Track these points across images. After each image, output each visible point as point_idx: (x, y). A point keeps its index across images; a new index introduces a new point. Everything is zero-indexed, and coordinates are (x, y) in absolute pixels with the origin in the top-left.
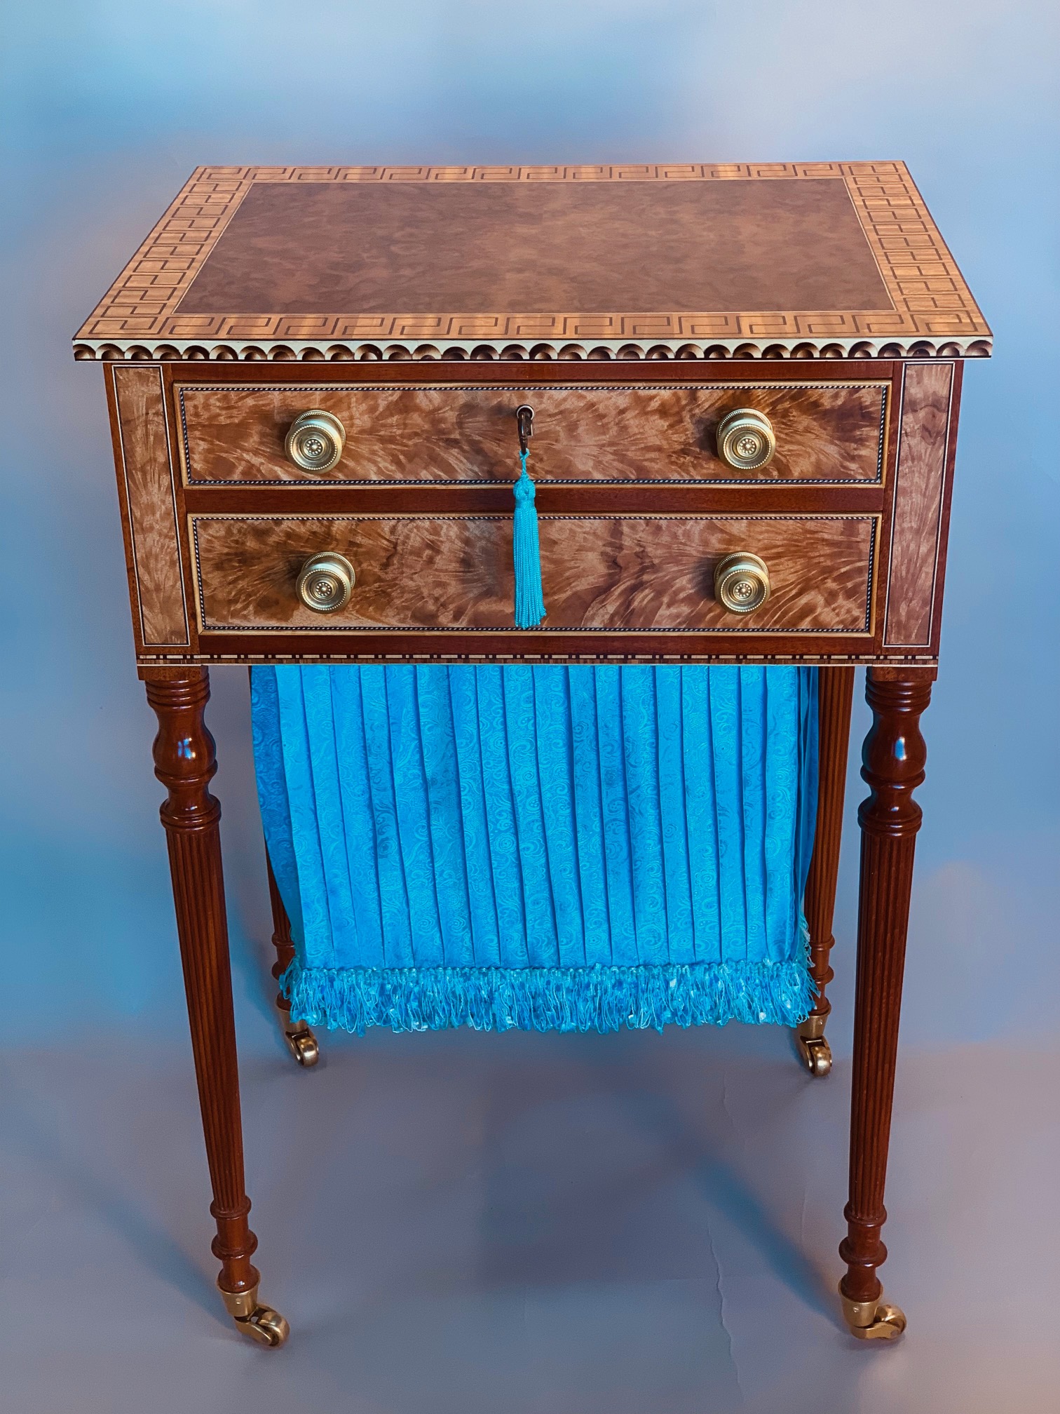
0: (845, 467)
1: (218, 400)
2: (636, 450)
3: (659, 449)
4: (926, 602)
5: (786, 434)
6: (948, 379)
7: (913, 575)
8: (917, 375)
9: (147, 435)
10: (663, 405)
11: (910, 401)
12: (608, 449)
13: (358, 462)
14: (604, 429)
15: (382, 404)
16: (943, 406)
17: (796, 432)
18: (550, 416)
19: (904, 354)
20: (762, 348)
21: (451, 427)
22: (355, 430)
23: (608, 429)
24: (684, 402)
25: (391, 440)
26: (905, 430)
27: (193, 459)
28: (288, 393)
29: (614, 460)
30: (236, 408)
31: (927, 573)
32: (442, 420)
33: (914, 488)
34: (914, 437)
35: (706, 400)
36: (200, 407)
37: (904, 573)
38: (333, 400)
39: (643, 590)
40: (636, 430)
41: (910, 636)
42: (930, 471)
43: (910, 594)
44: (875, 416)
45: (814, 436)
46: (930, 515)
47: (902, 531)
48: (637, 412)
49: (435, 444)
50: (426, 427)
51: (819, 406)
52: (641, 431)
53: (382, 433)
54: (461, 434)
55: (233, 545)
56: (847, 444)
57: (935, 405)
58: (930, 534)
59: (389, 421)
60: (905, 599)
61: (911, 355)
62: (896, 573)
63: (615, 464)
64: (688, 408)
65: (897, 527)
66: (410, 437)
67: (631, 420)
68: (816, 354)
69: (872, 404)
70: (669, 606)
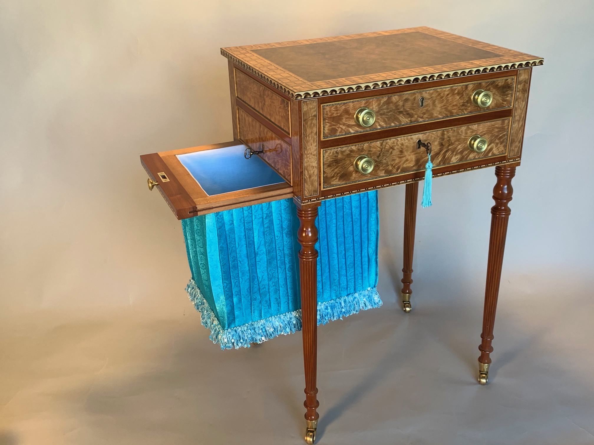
0: (503, 104)
1: (334, 108)
2: (450, 107)
3: (456, 105)
4: (519, 142)
6: (529, 73)
7: (517, 134)
8: (521, 73)
9: (311, 124)
10: (458, 91)
11: (520, 81)
12: (443, 107)
15: (382, 102)
16: (527, 82)
19: (522, 66)
20: (489, 69)
21: (401, 107)
23: (444, 101)
24: (464, 90)
25: (384, 114)
26: (518, 90)
27: (325, 130)
28: (356, 102)
30: (339, 110)
31: (520, 133)
32: (398, 105)
33: (519, 107)
34: (520, 92)
35: (470, 88)
36: (328, 111)
37: (515, 134)
38: (368, 103)
39: (449, 152)
41: (515, 153)
42: (523, 102)
43: (516, 140)
44: (511, 87)
46: (522, 115)
48: (451, 94)
49: (396, 113)
50: (394, 108)
51: (498, 86)
52: (452, 100)
54: (403, 109)
55: (334, 157)
56: (504, 96)
57: (525, 82)
58: (522, 121)
59: (384, 108)
60: (514, 142)
61: (524, 66)
62: (513, 134)
63: (445, 112)
65: (514, 120)
66: (389, 112)
67: (450, 97)
68: (502, 69)
69: (511, 83)
70: (455, 155)
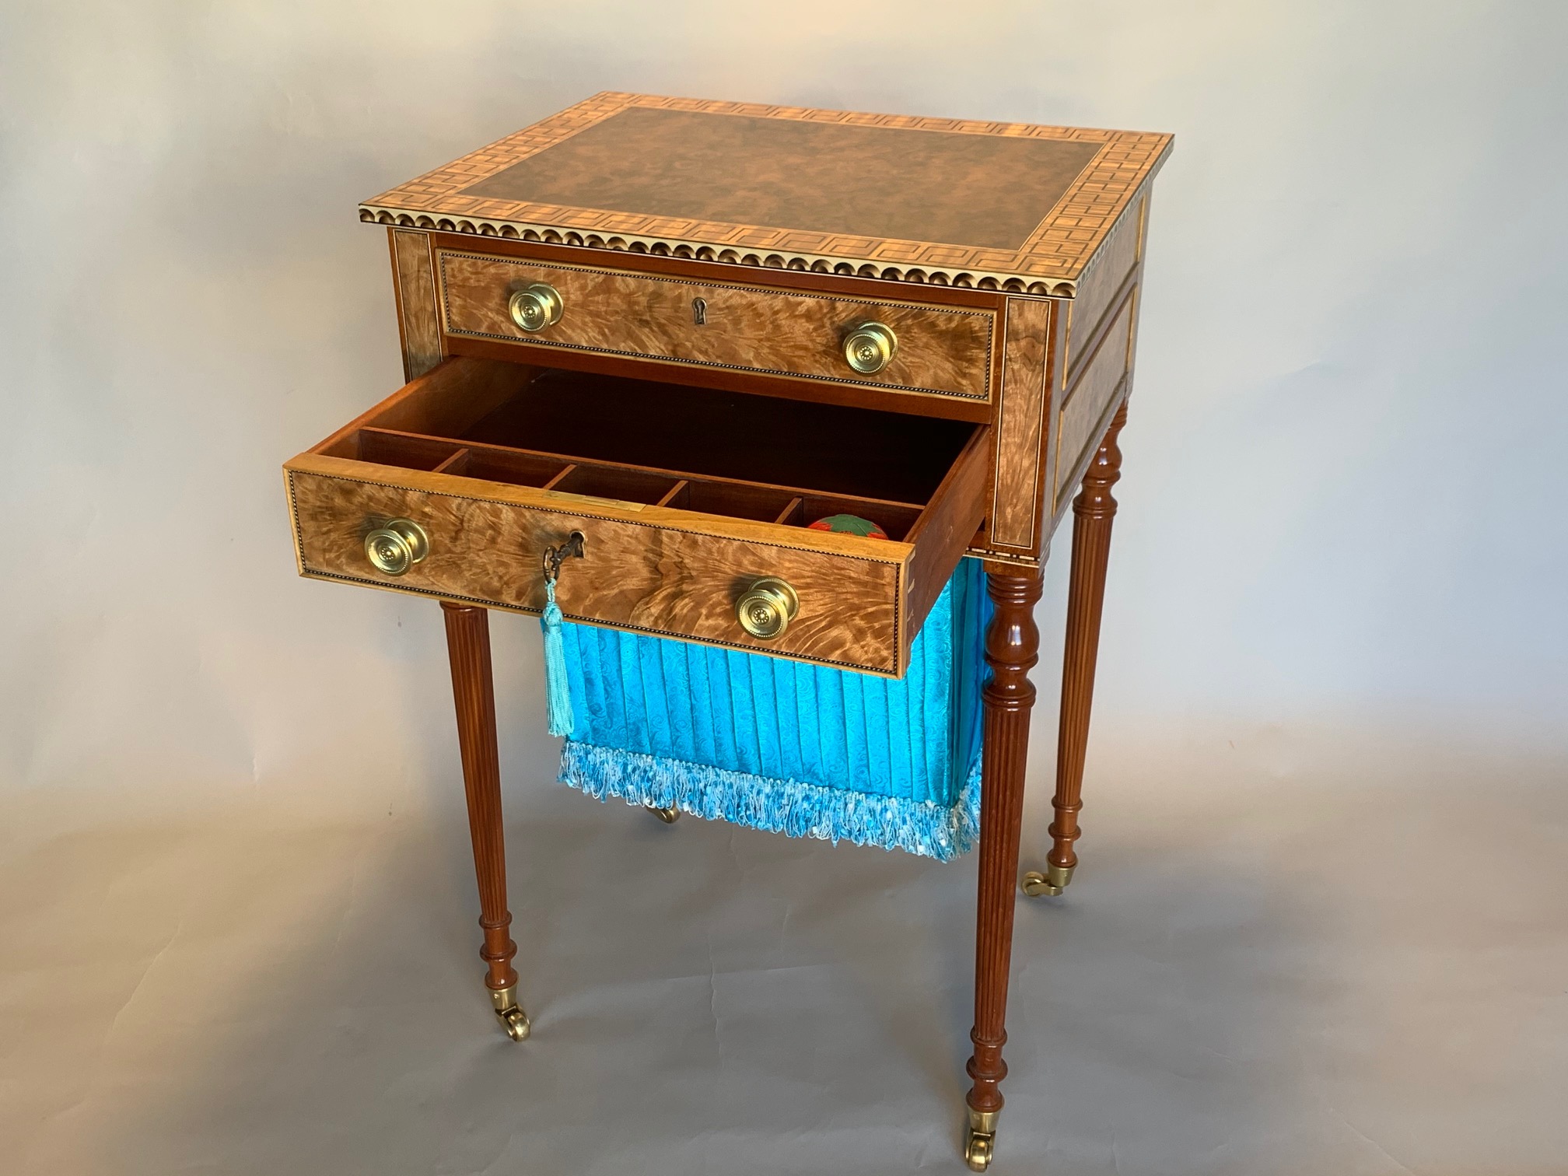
0: (959, 383)
1: (469, 266)
2: (787, 347)
3: (806, 348)
4: (1028, 511)
5: (909, 348)
6: (1045, 315)
7: (1017, 484)
8: (1019, 309)
9: (418, 288)
10: (808, 310)
11: (1013, 330)
12: (765, 343)
13: (573, 330)
14: (761, 326)
15: (590, 285)
16: (1042, 340)
17: (916, 347)
18: (720, 309)
19: (999, 288)
20: (881, 270)
21: (642, 309)
22: (570, 303)
23: (765, 326)
24: (825, 311)
25: (597, 315)
26: (1009, 355)
27: (452, 312)
28: (520, 266)
29: (769, 353)
30: (483, 274)
31: (1029, 484)
32: (637, 303)
33: (1016, 408)
34: (1016, 362)
35: (843, 311)
36: (456, 270)
37: (1009, 481)
38: (554, 276)
40: (787, 330)
41: (1015, 537)
42: (1031, 394)
43: (1015, 501)
44: (982, 340)
45: (931, 352)
46: (1031, 433)
47: (1007, 445)
48: (788, 314)
49: (631, 322)
50: (624, 307)
51: (936, 327)
52: (791, 331)
53: (591, 308)
54: (651, 316)
56: (960, 362)
57: (1035, 336)
58: (1031, 449)
59: (596, 298)
60: (1011, 504)
61: (1005, 289)
62: (1002, 480)
63: (771, 357)
64: (829, 316)
65: (1003, 441)
66: (612, 314)
67: (783, 319)
68: (926, 280)
69: (981, 329)
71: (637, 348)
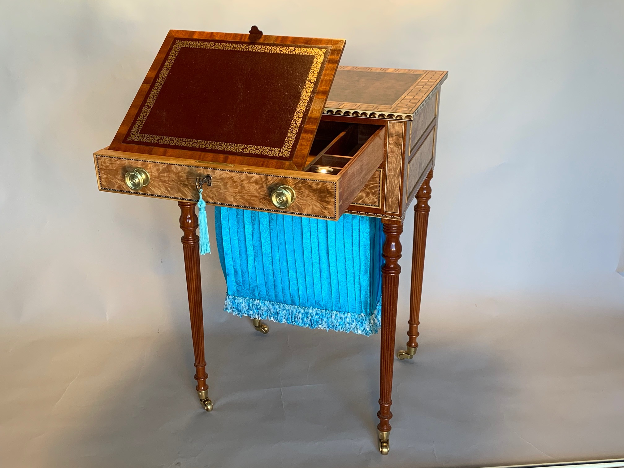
5: (301, 196)
10: (256, 180)
13: (155, 188)
15: (161, 169)
17: (304, 196)
18: (218, 179)
21: (184, 180)
22: (153, 177)
25: (164, 182)
30: (114, 164)
32: (182, 177)
35: (271, 180)
40: (247, 188)
45: (310, 198)
49: (179, 185)
51: (312, 187)
53: (162, 179)
64: (265, 182)
66: (171, 181)
71: (182, 196)
